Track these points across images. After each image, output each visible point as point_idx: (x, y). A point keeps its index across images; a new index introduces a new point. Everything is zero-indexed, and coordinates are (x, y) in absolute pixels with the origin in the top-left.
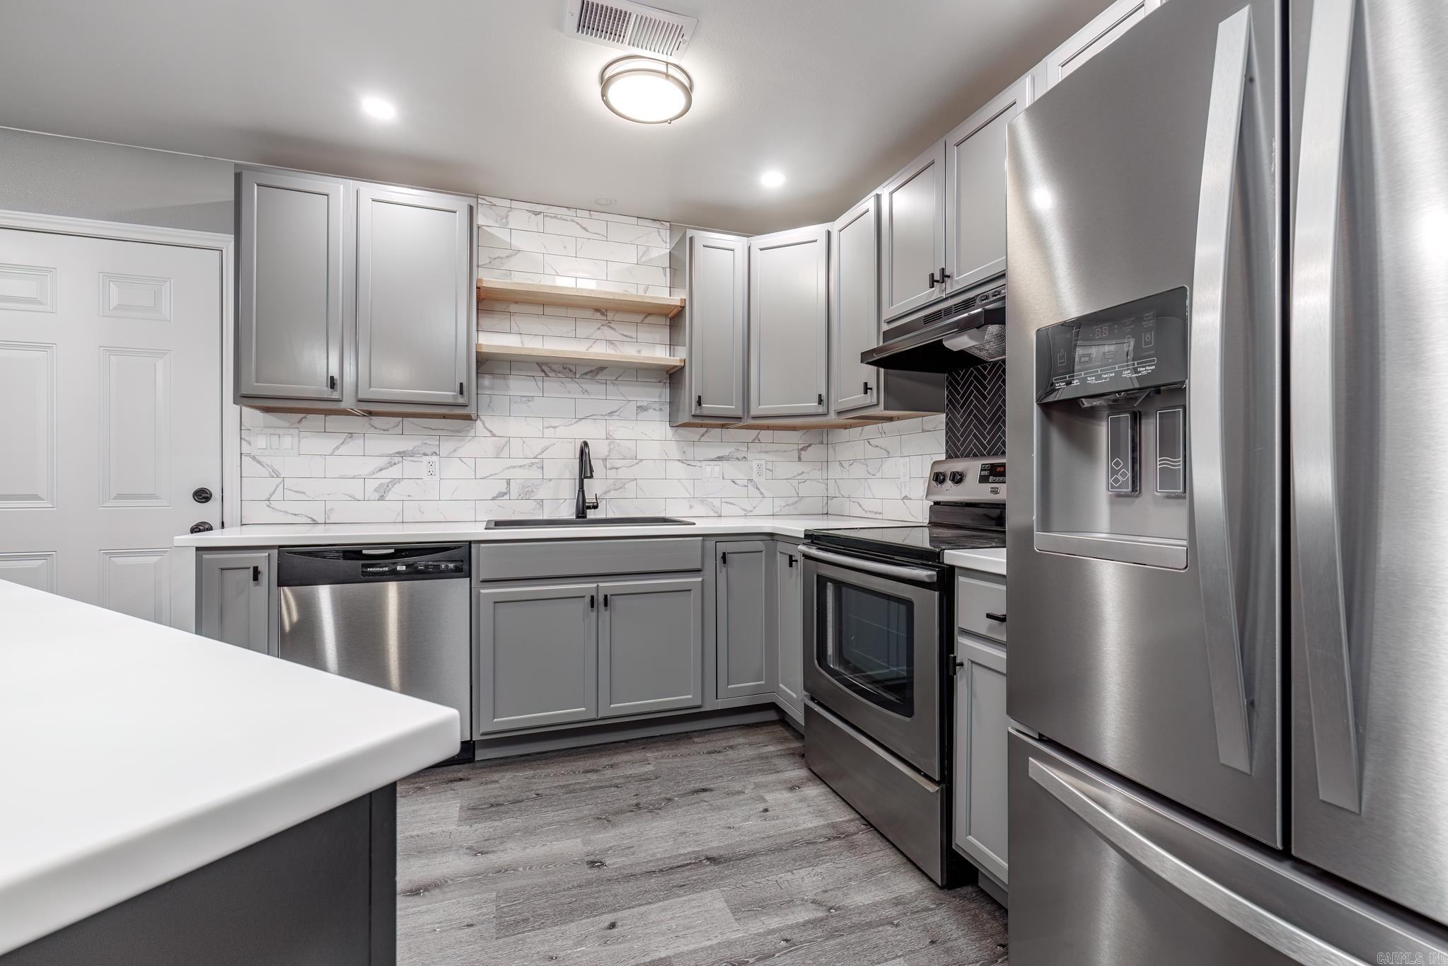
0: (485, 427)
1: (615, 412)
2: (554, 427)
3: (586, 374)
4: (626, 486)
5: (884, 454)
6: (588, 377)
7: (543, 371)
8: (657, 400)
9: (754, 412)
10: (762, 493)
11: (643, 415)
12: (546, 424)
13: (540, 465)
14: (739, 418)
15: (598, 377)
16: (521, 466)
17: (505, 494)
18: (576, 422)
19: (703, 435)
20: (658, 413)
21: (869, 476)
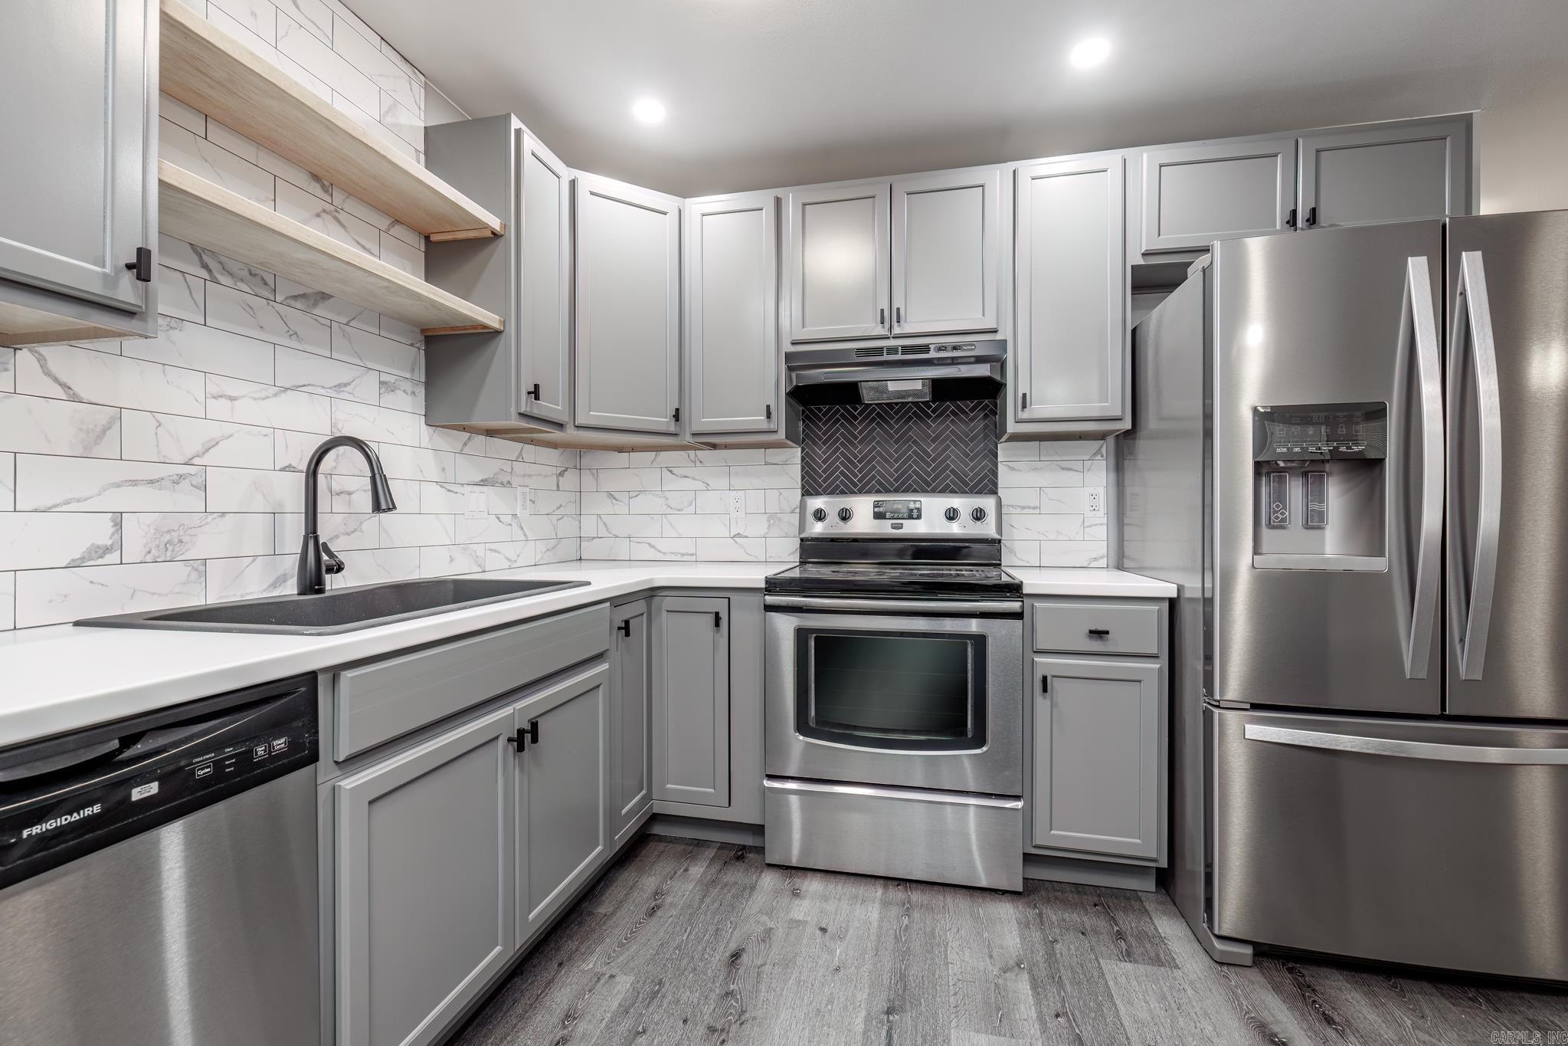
0: (48, 373)
1: (346, 385)
2: (232, 399)
3: (295, 297)
4: (365, 527)
5: (703, 486)
6: (299, 305)
7: (205, 266)
8: (408, 376)
9: (580, 421)
10: (525, 535)
11: (388, 399)
12: (212, 389)
13: (198, 481)
14: (560, 426)
15: (317, 311)
16: (151, 482)
17: (108, 550)
18: (275, 395)
19: (465, 444)
20: (408, 399)
21: (669, 511)
